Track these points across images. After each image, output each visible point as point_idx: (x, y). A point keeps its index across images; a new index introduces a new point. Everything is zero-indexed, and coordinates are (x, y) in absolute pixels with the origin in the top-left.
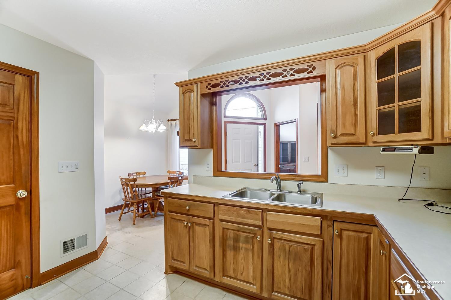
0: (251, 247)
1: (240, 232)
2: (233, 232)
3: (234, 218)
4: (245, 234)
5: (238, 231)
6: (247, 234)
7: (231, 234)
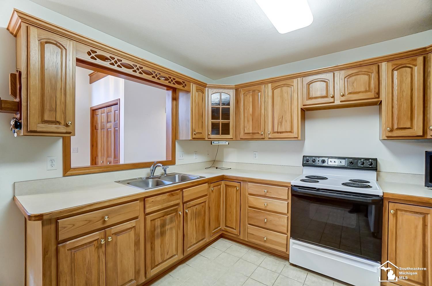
0: (174, 224)
1: (165, 217)
2: (160, 220)
3: (160, 206)
4: (169, 216)
5: (163, 216)
6: (171, 215)
7: (158, 223)
